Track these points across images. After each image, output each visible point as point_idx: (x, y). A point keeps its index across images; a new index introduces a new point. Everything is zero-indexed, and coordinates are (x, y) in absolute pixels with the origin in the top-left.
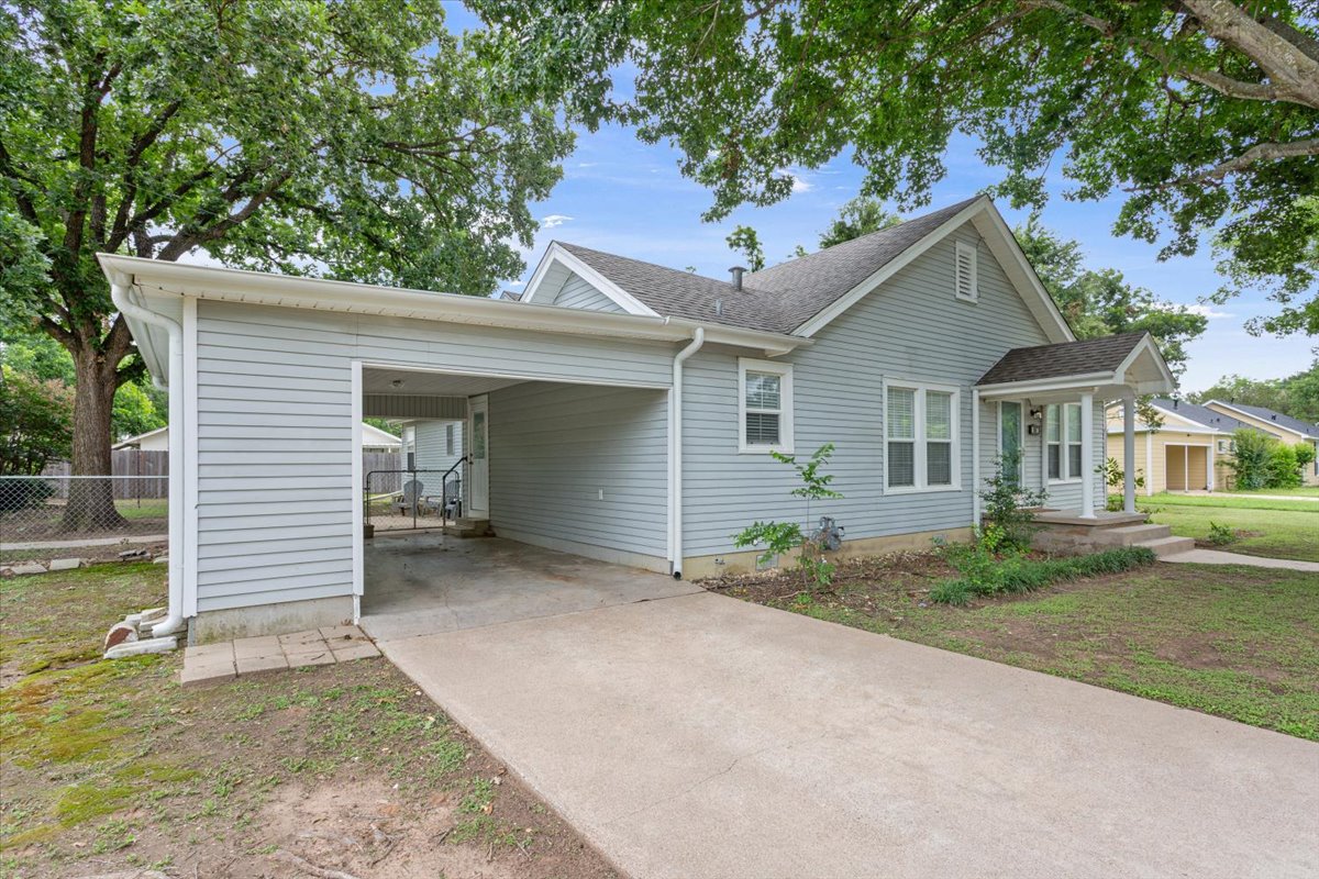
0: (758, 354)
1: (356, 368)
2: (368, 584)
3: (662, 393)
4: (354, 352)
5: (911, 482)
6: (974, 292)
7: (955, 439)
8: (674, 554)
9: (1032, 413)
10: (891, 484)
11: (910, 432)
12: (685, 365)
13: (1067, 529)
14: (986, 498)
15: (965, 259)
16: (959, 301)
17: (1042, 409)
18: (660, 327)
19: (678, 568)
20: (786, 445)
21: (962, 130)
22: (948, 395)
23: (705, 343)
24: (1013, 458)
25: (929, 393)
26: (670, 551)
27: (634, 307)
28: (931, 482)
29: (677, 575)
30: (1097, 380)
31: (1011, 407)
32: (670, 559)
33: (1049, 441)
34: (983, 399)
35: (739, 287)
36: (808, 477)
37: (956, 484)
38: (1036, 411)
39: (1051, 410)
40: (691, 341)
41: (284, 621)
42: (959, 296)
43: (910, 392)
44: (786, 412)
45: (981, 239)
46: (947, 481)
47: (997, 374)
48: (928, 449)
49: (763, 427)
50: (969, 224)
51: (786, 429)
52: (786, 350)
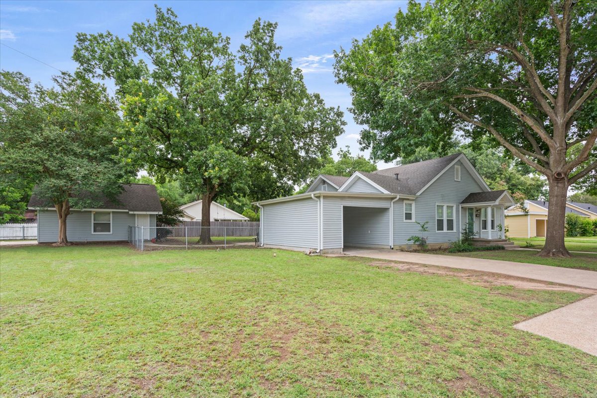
0: (408, 199)
1: (342, 206)
2: (344, 246)
3: (389, 209)
4: (342, 203)
5: (443, 230)
6: (460, 178)
7: (454, 218)
8: (391, 244)
9: (477, 211)
10: (438, 230)
11: (442, 217)
12: (394, 203)
13: (484, 242)
14: (462, 234)
15: (457, 169)
16: (456, 181)
17: (480, 209)
18: (390, 195)
19: (392, 247)
20: (413, 220)
21: (457, 130)
22: (452, 207)
23: (399, 198)
24: (471, 224)
25: (447, 206)
26: (390, 243)
27: (386, 192)
28: (448, 230)
29: (393, 248)
30: (492, 203)
31: (471, 209)
32: (390, 245)
33: (483, 218)
34: (462, 207)
35: (397, 179)
36: (423, 227)
37: (455, 230)
38: (478, 210)
39: (483, 211)
40: (396, 198)
41: (333, 252)
42: (455, 180)
43: (443, 206)
44: (413, 212)
45: (462, 163)
46: (452, 230)
47: (466, 201)
48: (447, 222)
49: (408, 216)
50: (459, 160)
51: (413, 216)
52: (414, 198)
